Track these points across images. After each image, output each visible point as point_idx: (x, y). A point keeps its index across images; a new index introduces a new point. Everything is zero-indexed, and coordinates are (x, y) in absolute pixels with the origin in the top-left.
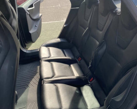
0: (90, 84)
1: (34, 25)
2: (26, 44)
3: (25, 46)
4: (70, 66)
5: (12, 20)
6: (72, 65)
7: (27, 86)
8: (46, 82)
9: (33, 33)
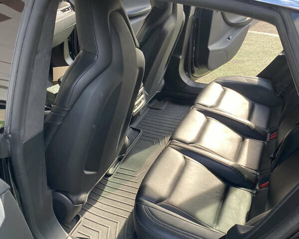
0: (255, 192)
1: (226, 36)
2: (195, 69)
3: (193, 72)
4: (243, 140)
5: (168, 18)
6: (248, 140)
7: (157, 140)
8: (173, 146)
9: (214, 51)
